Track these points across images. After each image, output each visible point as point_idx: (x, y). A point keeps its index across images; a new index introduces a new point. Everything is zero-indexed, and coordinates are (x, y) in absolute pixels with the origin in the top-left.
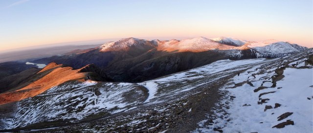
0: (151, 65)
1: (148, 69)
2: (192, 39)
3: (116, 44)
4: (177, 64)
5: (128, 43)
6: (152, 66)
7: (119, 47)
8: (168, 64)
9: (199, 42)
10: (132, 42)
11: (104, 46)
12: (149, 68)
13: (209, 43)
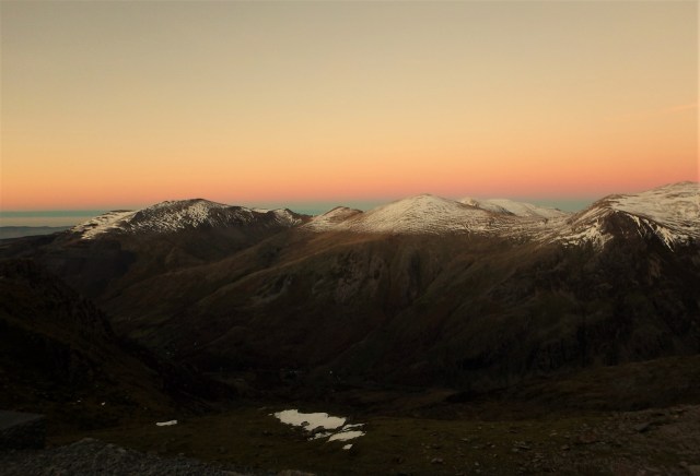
0: (280, 284)
1: (267, 300)
2: (397, 201)
3: (140, 216)
4: (376, 277)
5: (187, 217)
6: (284, 290)
7: (155, 226)
8: (341, 281)
9: (425, 208)
10: (200, 213)
11: (94, 225)
12: (273, 297)
13: (456, 213)
